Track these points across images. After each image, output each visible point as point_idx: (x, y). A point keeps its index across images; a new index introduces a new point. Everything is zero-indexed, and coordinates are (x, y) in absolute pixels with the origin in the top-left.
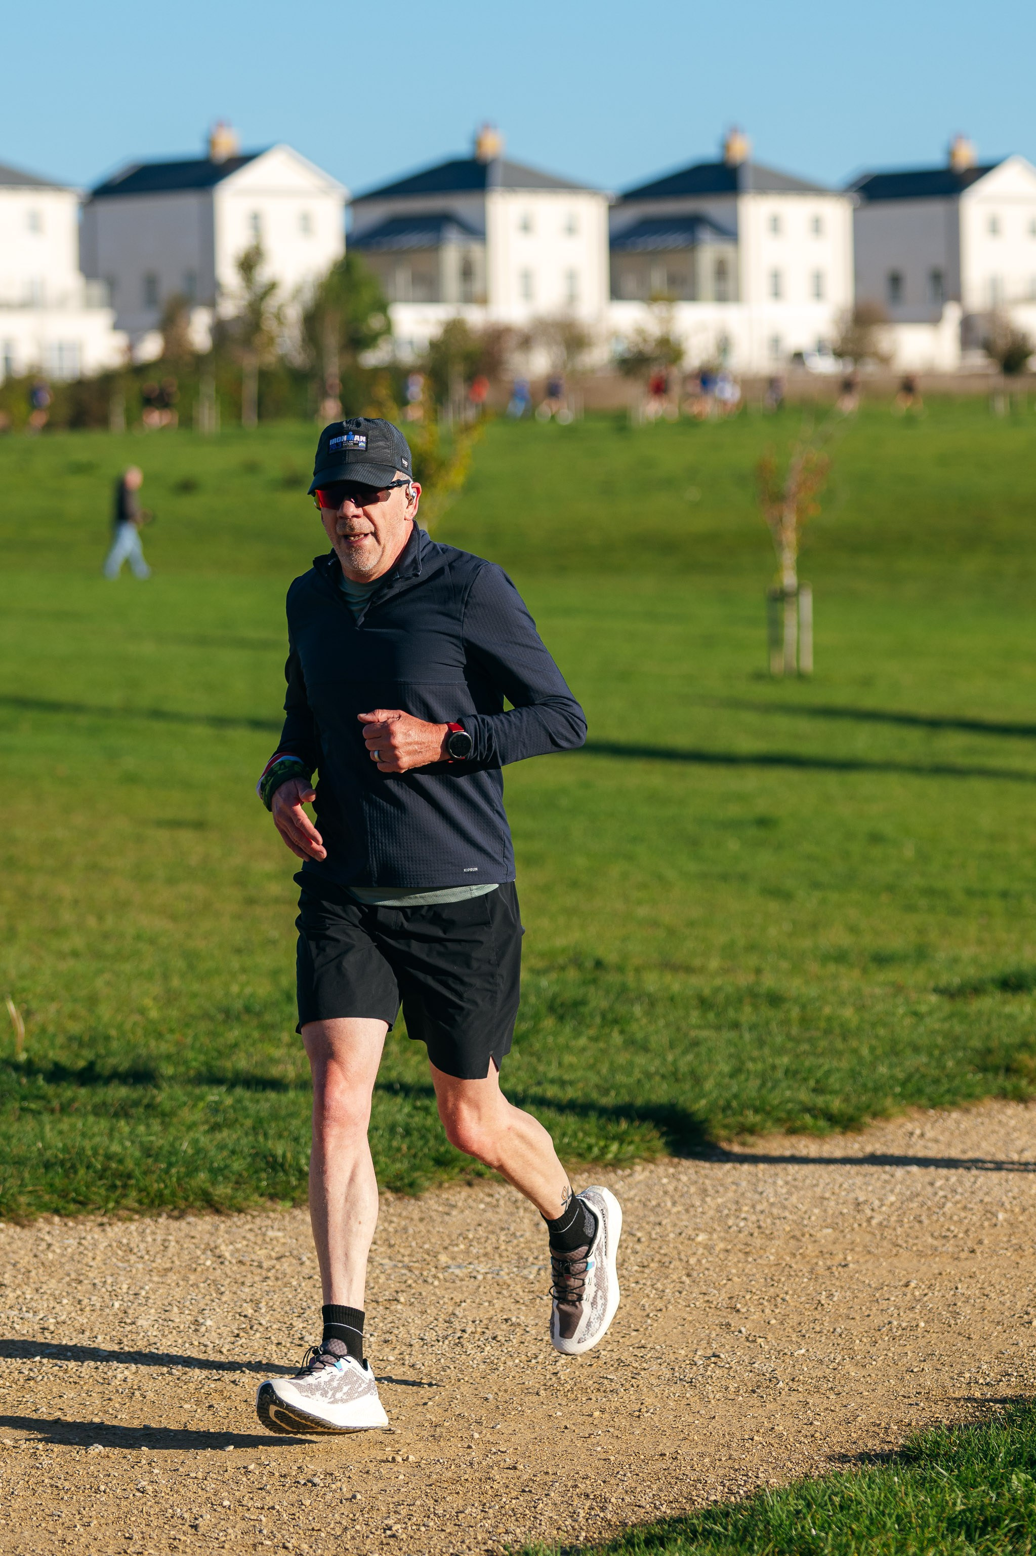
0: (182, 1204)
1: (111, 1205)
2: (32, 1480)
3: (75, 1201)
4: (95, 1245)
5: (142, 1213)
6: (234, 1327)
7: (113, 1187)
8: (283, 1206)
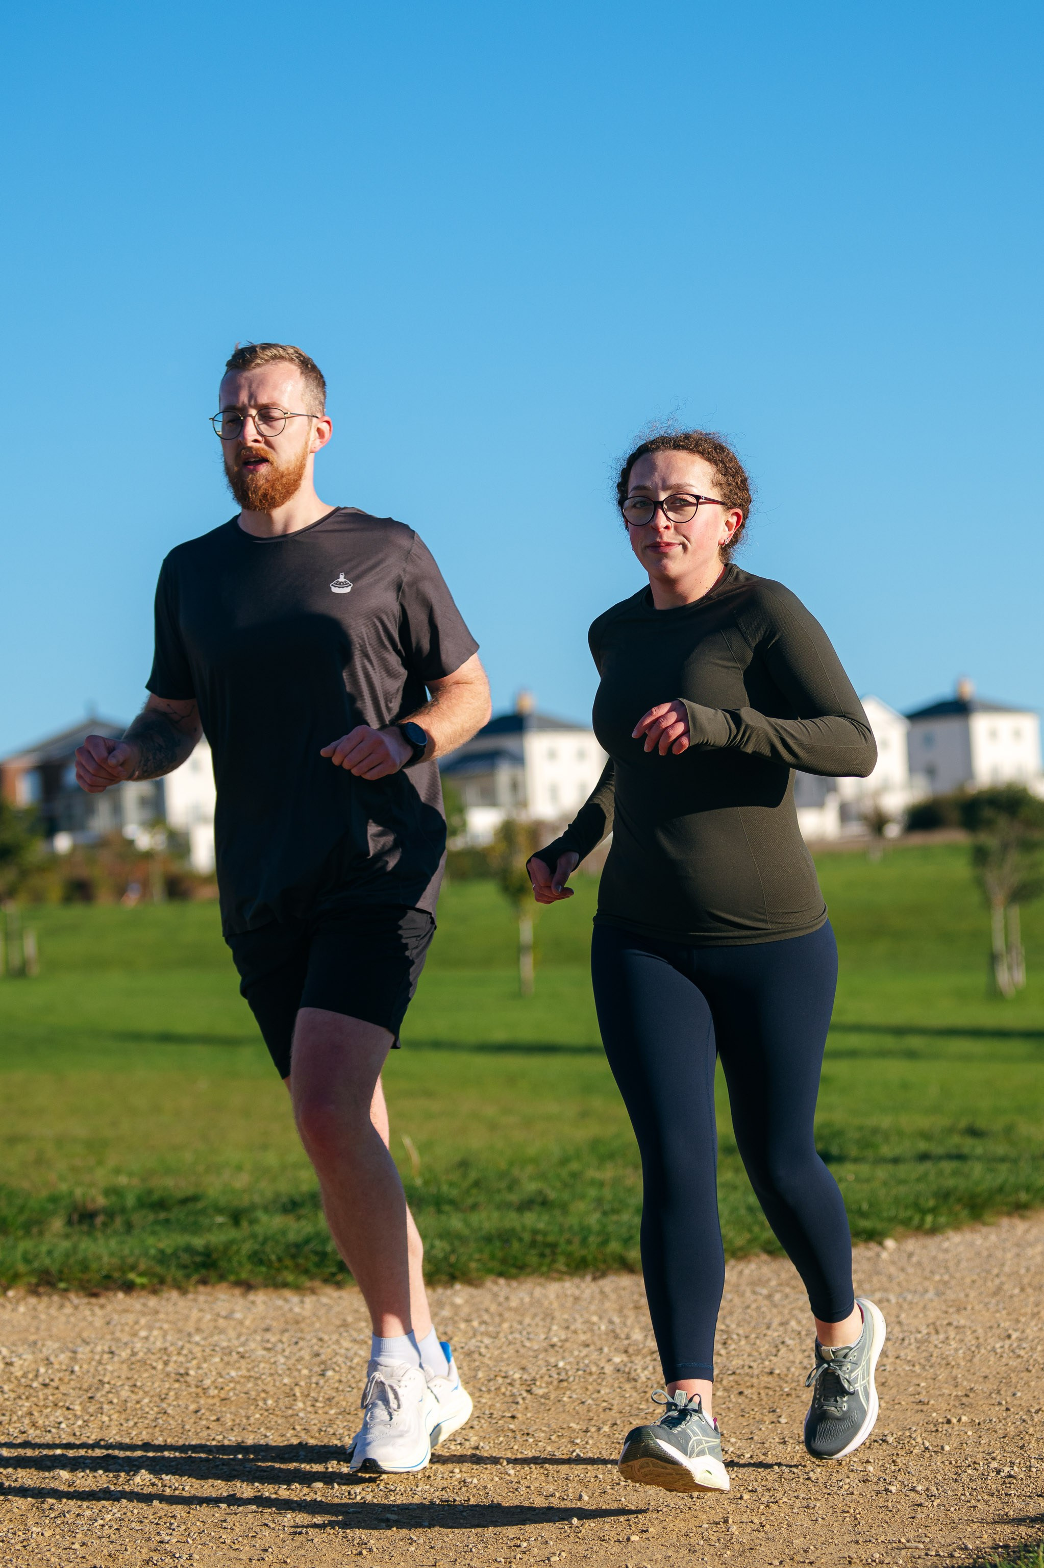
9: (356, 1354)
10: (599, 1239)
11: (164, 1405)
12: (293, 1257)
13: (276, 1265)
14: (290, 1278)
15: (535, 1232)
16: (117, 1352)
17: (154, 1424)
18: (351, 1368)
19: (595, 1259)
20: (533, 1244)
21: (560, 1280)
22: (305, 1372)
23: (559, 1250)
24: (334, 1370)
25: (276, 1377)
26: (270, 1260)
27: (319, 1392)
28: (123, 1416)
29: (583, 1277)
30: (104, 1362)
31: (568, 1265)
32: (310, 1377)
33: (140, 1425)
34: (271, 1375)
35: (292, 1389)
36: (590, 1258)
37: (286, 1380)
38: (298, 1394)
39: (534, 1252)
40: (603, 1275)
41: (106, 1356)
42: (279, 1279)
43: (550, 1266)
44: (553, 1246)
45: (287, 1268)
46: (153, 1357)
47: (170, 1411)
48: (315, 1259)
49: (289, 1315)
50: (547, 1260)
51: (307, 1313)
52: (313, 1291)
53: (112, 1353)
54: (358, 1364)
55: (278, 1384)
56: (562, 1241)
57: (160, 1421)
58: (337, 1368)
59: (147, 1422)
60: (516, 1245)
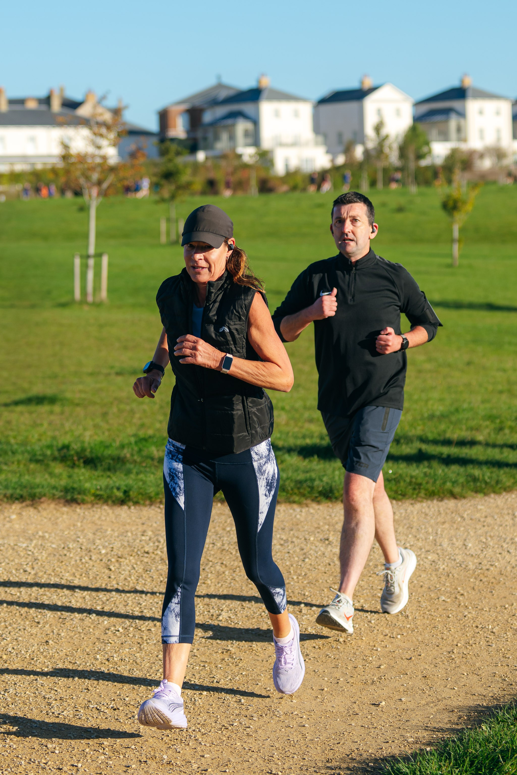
0: (442, 495)
1: (415, 496)
2: (421, 612)
3: (401, 494)
4: (412, 512)
5: (427, 499)
6: (480, 546)
7: (414, 489)
8: (480, 495)
9: (320, 550)
10: (441, 481)
11: (234, 575)
12: (299, 488)
13: (291, 492)
14: (297, 498)
15: (412, 477)
16: (216, 543)
17: (229, 586)
18: (317, 557)
19: (439, 491)
20: (410, 483)
21: (421, 502)
22: (296, 559)
23: (422, 487)
24: (309, 558)
25: (283, 561)
26: (288, 490)
27: (301, 571)
28: (217, 581)
29: (432, 500)
30: (210, 549)
31: (426, 494)
32: (298, 562)
33: (224, 586)
34: (282, 560)
35: (289, 568)
36: (436, 491)
37: (288, 563)
38: (292, 572)
39: (410, 487)
40: (442, 500)
41: (211, 546)
42: (292, 499)
43: (417, 495)
44: (420, 484)
45: (295, 494)
46: (232, 547)
47: (237, 579)
48: (309, 490)
49: (294, 520)
50: (416, 492)
51: (302, 519)
52: (307, 506)
53: (213, 544)
54: (320, 555)
55: (284, 565)
56: (424, 482)
57: (232, 584)
58: (310, 557)
59: (227, 584)
60: (402, 484)
